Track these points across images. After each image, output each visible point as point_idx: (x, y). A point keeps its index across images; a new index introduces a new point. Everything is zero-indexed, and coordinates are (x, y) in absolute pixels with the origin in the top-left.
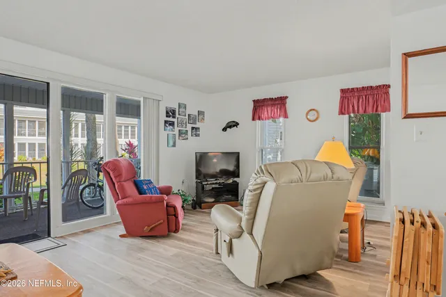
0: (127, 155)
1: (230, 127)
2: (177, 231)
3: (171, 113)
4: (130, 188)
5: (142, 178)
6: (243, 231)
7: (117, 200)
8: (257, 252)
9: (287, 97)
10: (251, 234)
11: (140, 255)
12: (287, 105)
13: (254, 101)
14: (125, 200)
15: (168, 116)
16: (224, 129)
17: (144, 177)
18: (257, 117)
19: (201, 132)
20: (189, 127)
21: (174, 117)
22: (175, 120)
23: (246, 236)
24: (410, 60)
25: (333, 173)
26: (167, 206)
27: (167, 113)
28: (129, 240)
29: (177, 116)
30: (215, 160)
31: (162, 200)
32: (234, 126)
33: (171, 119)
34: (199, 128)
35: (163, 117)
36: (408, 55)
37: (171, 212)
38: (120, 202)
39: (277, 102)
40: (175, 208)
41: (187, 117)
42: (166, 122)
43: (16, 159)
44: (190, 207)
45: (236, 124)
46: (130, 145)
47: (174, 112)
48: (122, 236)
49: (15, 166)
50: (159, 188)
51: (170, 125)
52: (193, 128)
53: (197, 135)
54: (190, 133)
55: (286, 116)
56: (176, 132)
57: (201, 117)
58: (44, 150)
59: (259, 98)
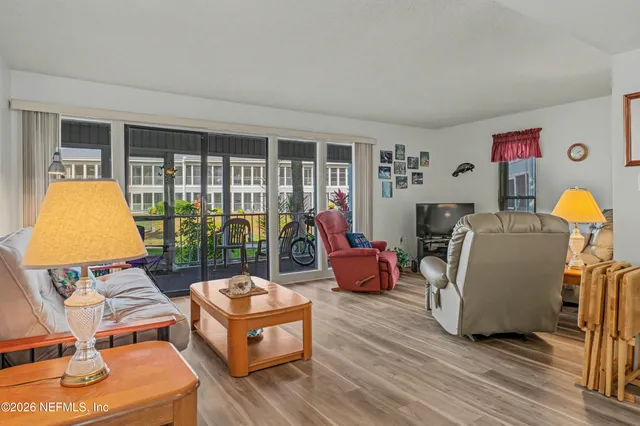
0: (337, 208)
1: (462, 171)
2: (389, 288)
3: (386, 157)
4: (342, 241)
5: (354, 232)
6: (448, 281)
7: (329, 252)
8: (459, 299)
9: (539, 129)
10: (454, 283)
11: (352, 305)
12: (541, 140)
13: (494, 136)
14: (337, 252)
15: (382, 161)
16: (455, 174)
17: (356, 230)
18: (499, 156)
19: (424, 179)
20: (409, 173)
21: (390, 162)
22: (392, 166)
23: (451, 285)
24: (633, 102)
25: (543, 225)
26: (379, 261)
27: (382, 158)
28: (342, 294)
29: (394, 160)
30: (447, 215)
31: (373, 254)
32: (468, 169)
33: (386, 165)
34: (421, 174)
35: (377, 163)
36: (629, 97)
37: (383, 267)
38: (333, 254)
39: (526, 136)
40: (387, 263)
41: (406, 161)
42: (381, 168)
43: (233, 211)
44: (410, 270)
45: (471, 167)
46: (340, 195)
47: (389, 155)
48: (334, 290)
49: (232, 217)
50: (372, 243)
51: (385, 171)
52: (414, 174)
53: (420, 183)
54: (409, 180)
55: (539, 154)
56: (394, 181)
57: (424, 160)
58: (240, 201)
59: (501, 133)
